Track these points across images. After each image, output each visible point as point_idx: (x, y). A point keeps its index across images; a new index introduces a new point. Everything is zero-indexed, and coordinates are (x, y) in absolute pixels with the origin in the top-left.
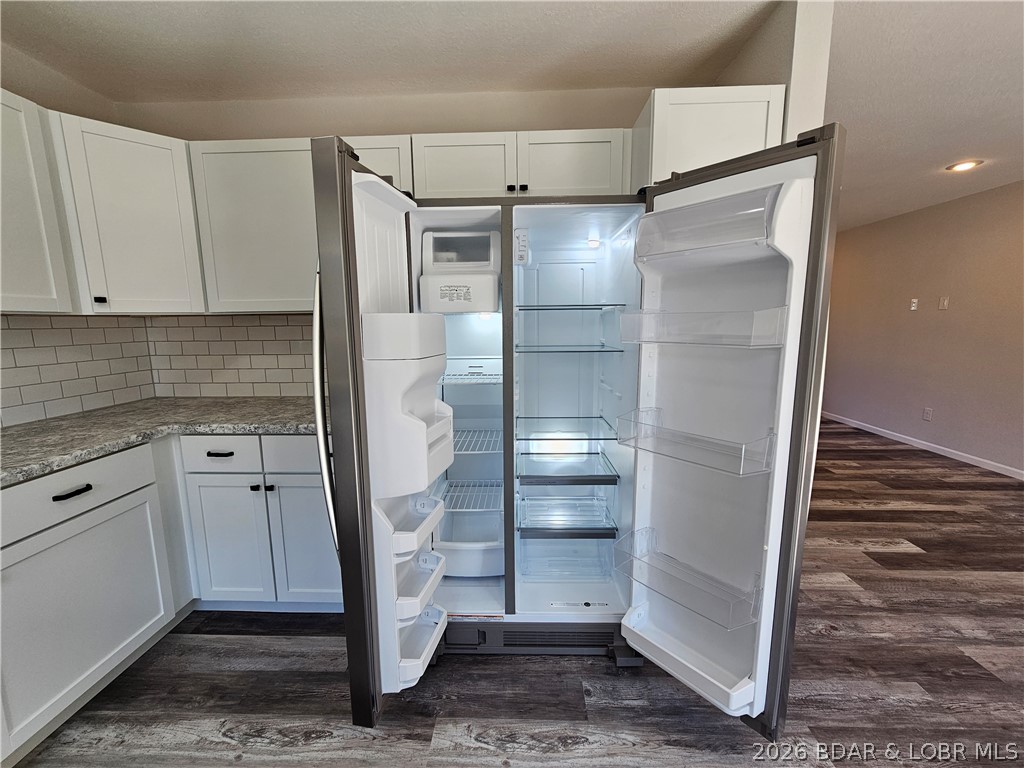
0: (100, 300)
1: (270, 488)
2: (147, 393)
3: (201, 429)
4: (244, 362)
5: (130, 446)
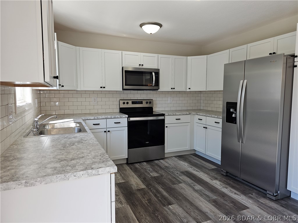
0: (189, 89)
1: (206, 128)
2: (199, 108)
3: (198, 114)
5: (187, 114)
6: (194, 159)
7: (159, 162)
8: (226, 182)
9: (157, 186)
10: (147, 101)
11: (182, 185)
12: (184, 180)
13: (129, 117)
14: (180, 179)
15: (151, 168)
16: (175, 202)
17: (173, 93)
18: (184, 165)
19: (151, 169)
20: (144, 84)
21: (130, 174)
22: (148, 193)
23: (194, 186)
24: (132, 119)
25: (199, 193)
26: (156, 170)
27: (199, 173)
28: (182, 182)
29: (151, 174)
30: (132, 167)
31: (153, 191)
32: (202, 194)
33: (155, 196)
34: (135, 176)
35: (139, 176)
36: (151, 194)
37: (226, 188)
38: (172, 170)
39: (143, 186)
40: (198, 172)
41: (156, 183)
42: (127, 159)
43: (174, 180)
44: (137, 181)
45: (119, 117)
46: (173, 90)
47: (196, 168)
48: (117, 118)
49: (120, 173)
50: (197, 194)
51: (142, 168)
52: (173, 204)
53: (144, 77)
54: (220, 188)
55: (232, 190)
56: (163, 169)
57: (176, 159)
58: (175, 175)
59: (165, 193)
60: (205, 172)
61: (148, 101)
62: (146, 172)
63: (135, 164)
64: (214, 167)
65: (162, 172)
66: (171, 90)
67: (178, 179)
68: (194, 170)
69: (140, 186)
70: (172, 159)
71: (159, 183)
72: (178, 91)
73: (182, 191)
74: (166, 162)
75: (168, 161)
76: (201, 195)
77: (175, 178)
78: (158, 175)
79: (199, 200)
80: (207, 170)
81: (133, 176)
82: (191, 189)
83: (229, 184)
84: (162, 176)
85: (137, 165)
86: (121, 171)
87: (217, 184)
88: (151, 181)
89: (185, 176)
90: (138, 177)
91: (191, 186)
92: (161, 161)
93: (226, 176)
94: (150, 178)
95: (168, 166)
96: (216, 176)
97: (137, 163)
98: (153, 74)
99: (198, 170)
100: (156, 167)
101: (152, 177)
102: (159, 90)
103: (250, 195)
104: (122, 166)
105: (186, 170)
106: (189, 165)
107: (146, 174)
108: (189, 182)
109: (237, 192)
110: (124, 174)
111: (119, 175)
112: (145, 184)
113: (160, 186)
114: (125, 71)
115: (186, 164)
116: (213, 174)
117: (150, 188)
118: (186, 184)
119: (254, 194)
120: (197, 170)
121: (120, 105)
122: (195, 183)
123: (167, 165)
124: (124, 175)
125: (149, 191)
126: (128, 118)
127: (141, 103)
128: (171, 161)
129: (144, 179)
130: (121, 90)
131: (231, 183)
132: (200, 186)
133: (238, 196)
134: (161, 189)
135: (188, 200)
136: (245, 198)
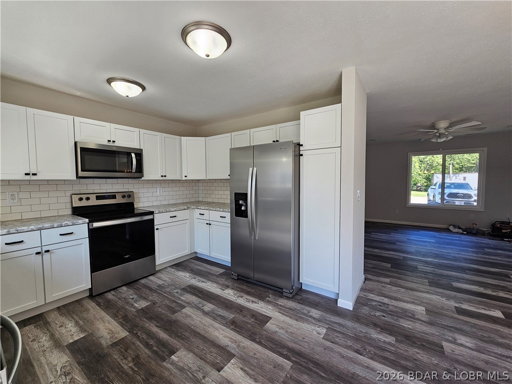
0: (186, 176)
1: (210, 224)
2: (197, 200)
3: (199, 208)
4: (216, 192)
5: (185, 209)
6: (196, 264)
7: (147, 281)
8: (239, 288)
9: (147, 325)
10: (124, 194)
11: (187, 310)
12: (189, 301)
13: (91, 221)
14: (182, 300)
15: (136, 294)
16: (180, 345)
17: (163, 182)
18: (184, 276)
19: (135, 296)
20: (117, 169)
21: (97, 315)
22: (134, 344)
23: (203, 306)
24: (96, 225)
25: (212, 317)
26: (143, 295)
27: (206, 284)
28: (186, 305)
29: (136, 305)
30: (100, 300)
31: (143, 338)
32: (215, 316)
33: (147, 345)
34: (108, 318)
35: (115, 316)
36: (138, 345)
37: (242, 297)
38: (168, 290)
39: (123, 334)
40: (205, 282)
41: (146, 320)
42: (91, 290)
43: (174, 305)
44: (110, 327)
45: (71, 224)
46: (164, 178)
47: (201, 277)
48: (65, 226)
49: (74, 319)
50: (209, 318)
51: (119, 299)
52: (177, 350)
53: (117, 159)
54: (235, 299)
55: (249, 297)
56: (155, 291)
57: (173, 270)
58: (174, 296)
59: (163, 335)
60: (213, 280)
61: (126, 194)
62: (128, 303)
63: (105, 294)
64: (222, 271)
65: (155, 297)
66: (161, 178)
67: (179, 302)
68: (199, 281)
69: (117, 335)
70: (166, 271)
71: (150, 319)
72: (171, 180)
73: (188, 321)
74: (159, 279)
75: (162, 276)
76: (214, 319)
77: (174, 301)
78: (148, 304)
79: (214, 327)
80: (215, 277)
81: (102, 319)
82: (199, 313)
83: (243, 291)
84: (154, 303)
85: (110, 296)
86: (77, 315)
87: (230, 294)
88: (137, 319)
89: (188, 294)
90: (113, 318)
91: (198, 308)
92: (151, 278)
93: (237, 280)
94: (136, 314)
95: (163, 284)
96: (226, 283)
97: (109, 291)
98: (133, 155)
99: (204, 280)
100: (144, 290)
101: (138, 311)
102: (143, 179)
103: (267, 298)
104: (79, 304)
105: (189, 284)
106: (191, 275)
107: (128, 307)
108: (195, 303)
109: (254, 299)
110: (84, 319)
111: (73, 325)
112: (126, 327)
113: (152, 323)
114: (81, 148)
115: (188, 275)
116: (223, 280)
117: (137, 333)
118: (191, 307)
119: (270, 296)
120: (202, 279)
121: (72, 202)
122: (203, 301)
123: (160, 282)
124: (83, 322)
125: (135, 340)
126: (88, 224)
127: (114, 197)
128: (165, 275)
129: (125, 318)
130: (75, 178)
131: (245, 287)
132: (211, 305)
133: (256, 304)
134: (155, 329)
135: (199, 334)
136: (263, 305)
